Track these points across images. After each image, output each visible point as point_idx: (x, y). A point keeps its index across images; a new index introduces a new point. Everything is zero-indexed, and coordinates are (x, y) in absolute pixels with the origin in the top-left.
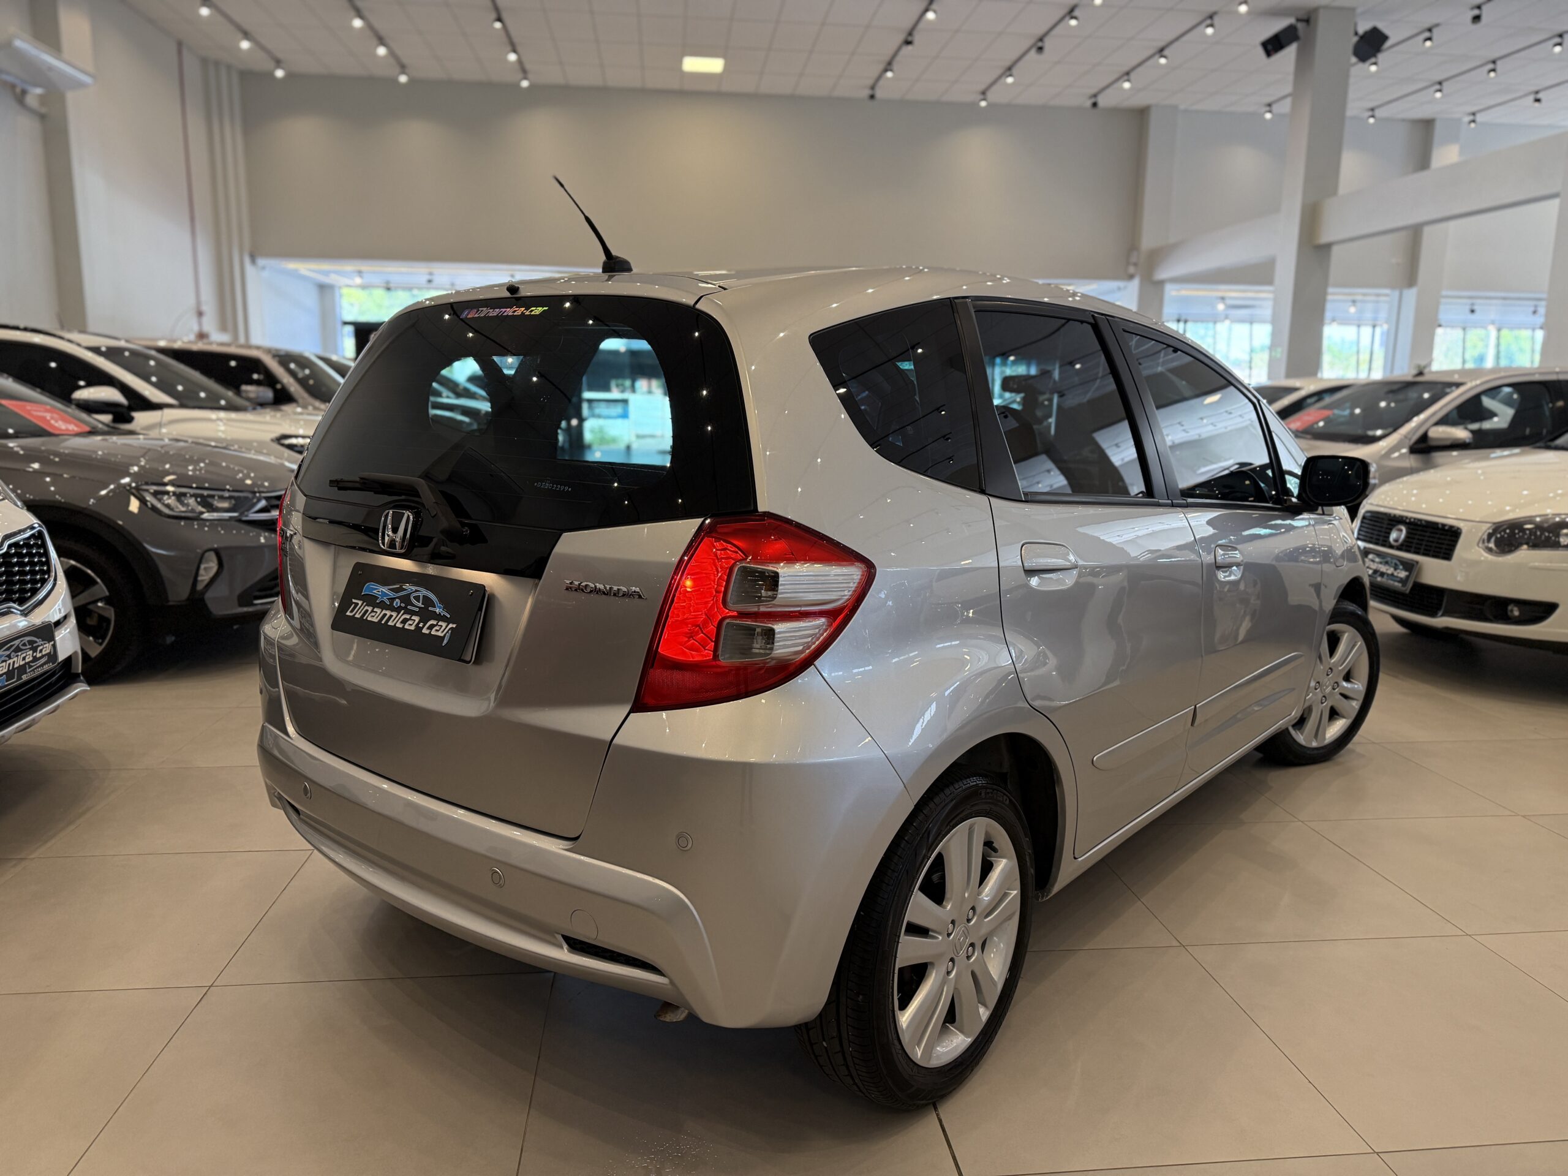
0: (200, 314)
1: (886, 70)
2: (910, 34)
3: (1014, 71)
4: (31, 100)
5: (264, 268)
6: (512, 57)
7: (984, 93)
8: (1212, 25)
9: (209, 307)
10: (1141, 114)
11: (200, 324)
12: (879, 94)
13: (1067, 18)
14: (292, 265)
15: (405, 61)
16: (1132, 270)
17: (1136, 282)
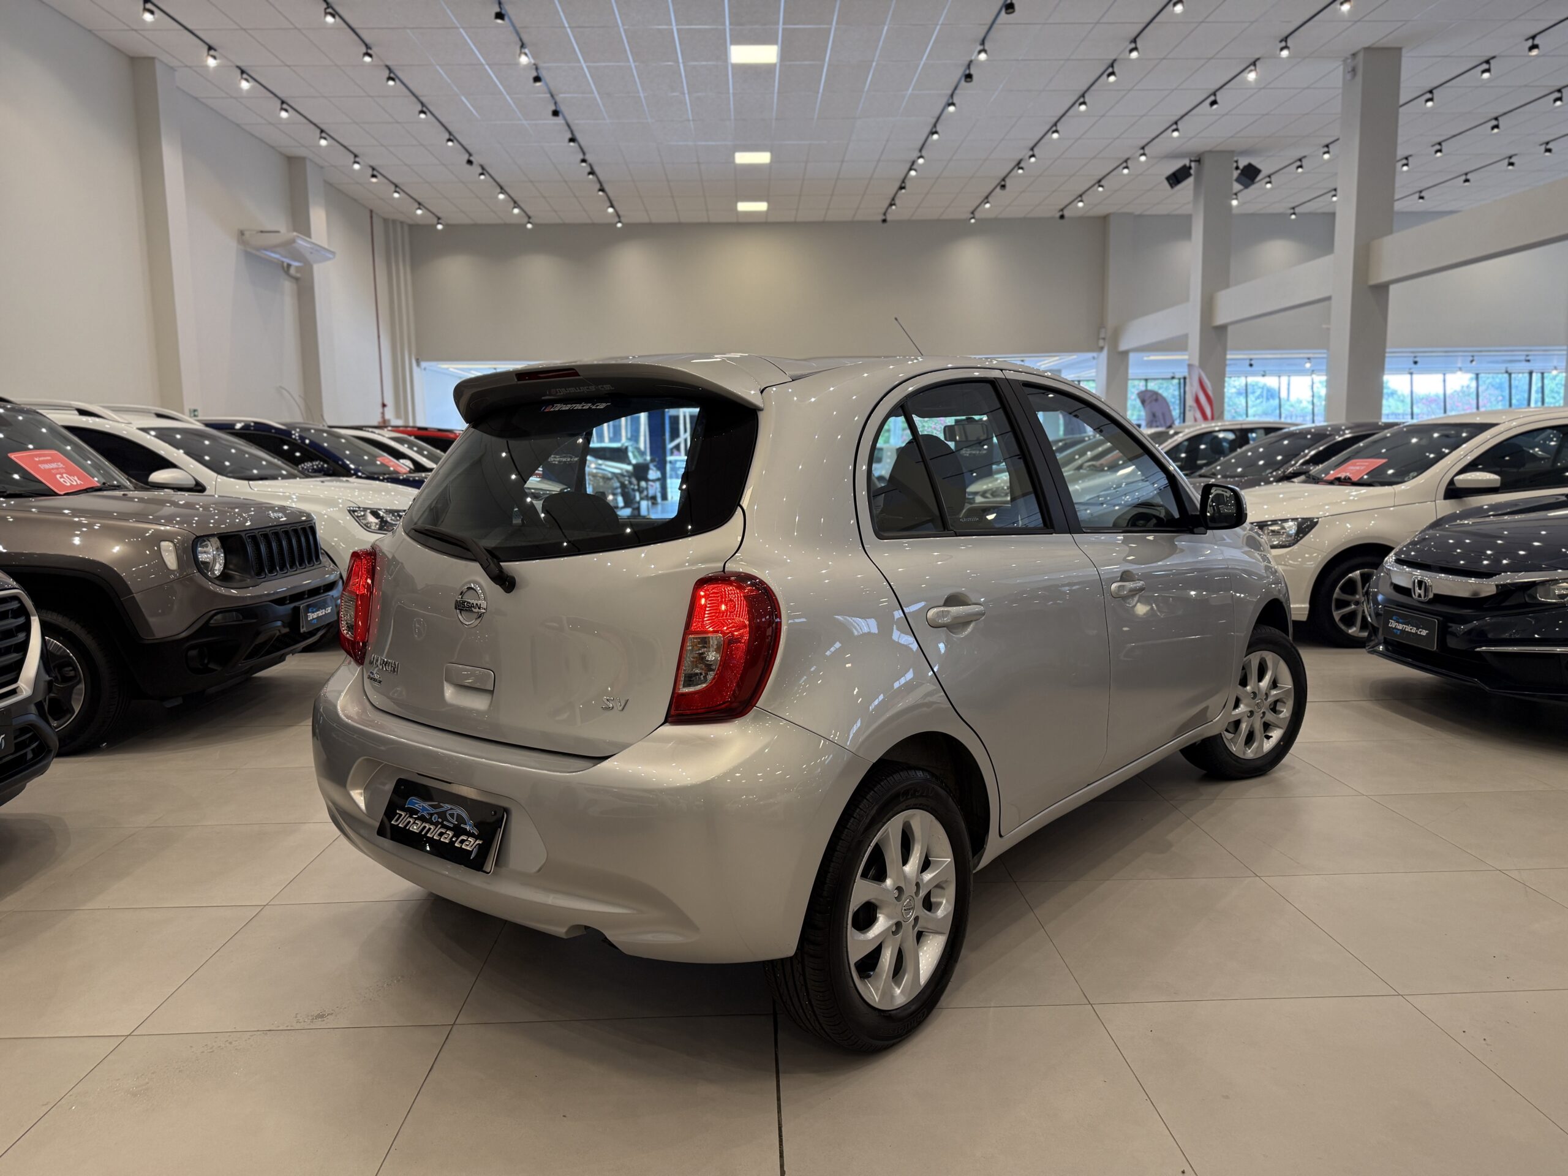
0: (384, 405)
1: (891, 205)
2: (903, 182)
3: (990, 199)
4: (292, 271)
5: (425, 369)
6: (611, 210)
7: (973, 213)
8: (1127, 167)
9: (389, 400)
10: (1105, 219)
11: (383, 413)
12: (889, 217)
13: (1016, 169)
14: (444, 366)
15: (530, 213)
16: (1101, 343)
17: (1105, 351)
